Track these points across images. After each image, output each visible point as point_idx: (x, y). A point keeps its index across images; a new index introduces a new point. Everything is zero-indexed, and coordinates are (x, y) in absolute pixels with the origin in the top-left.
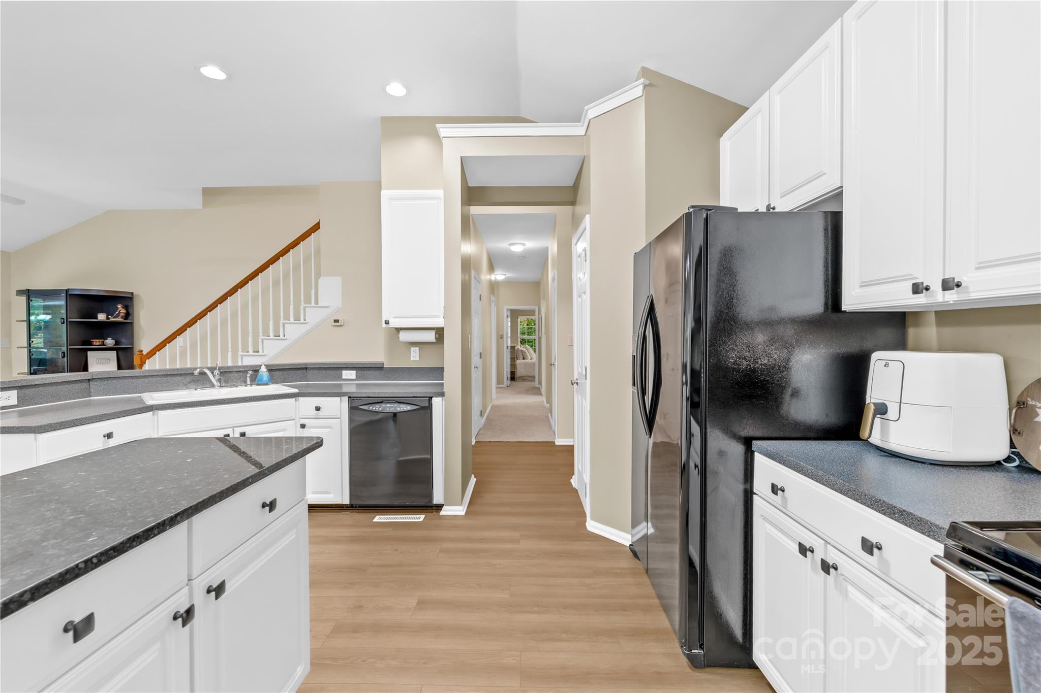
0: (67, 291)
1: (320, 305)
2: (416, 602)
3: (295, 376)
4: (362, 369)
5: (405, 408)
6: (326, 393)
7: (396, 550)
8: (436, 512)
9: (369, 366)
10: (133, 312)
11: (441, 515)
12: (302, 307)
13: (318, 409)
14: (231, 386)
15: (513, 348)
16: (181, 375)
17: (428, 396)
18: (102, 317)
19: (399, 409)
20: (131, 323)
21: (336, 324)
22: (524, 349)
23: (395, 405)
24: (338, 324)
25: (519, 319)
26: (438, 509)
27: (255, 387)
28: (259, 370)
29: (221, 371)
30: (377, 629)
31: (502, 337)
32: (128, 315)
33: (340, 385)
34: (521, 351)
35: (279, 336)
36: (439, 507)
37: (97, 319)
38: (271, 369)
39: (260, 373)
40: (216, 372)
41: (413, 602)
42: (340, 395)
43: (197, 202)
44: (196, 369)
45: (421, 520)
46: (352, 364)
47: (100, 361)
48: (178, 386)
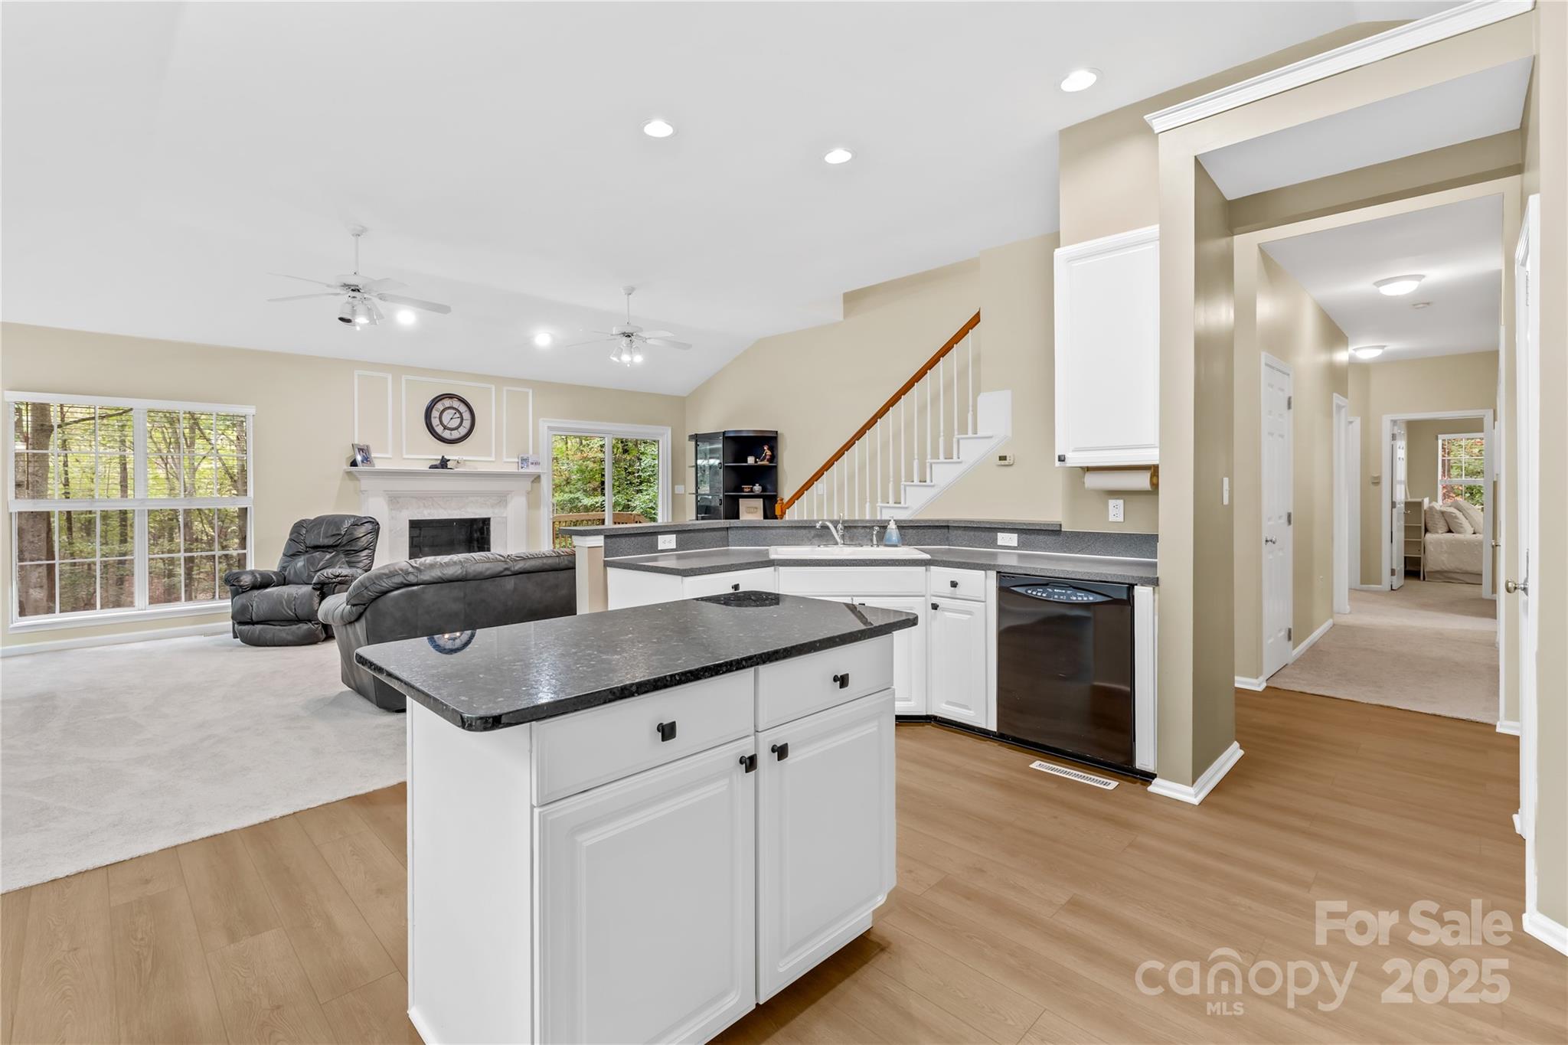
0: (724, 433)
1: (980, 434)
2: (1067, 899)
3: (933, 538)
4: (1029, 533)
5: (1085, 599)
6: (964, 563)
7: (1055, 817)
8: (1142, 784)
9: (1038, 528)
10: (777, 454)
11: (1150, 792)
12: (955, 440)
13: (954, 585)
14: (855, 545)
15: (1413, 507)
16: (805, 528)
17: (1127, 582)
18: (751, 460)
19: (1075, 598)
20: (776, 467)
21: (1003, 462)
22: (1452, 510)
23: (1069, 592)
24: (1006, 462)
25: (1440, 442)
26: (1148, 781)
27: (882, 549)
28: (887, 526)
29: (846, 525)
30: (998, 908)
31: (1377, 482)
32: (773, 458)
33: (994, 555)
34: (1443, 513)
35: (925, 482)
36: (1148, 777)
37: (747, 462)
38: (902, 527)
39: (888, 531)
40: (840, 526)
41: (1062, 898)
42: (984, 568)
43: (836, 312)
44: (818, 521)
45: (1111, 787)
46: (1011, 523)
47: (750, 510)
48: (803, 540)
